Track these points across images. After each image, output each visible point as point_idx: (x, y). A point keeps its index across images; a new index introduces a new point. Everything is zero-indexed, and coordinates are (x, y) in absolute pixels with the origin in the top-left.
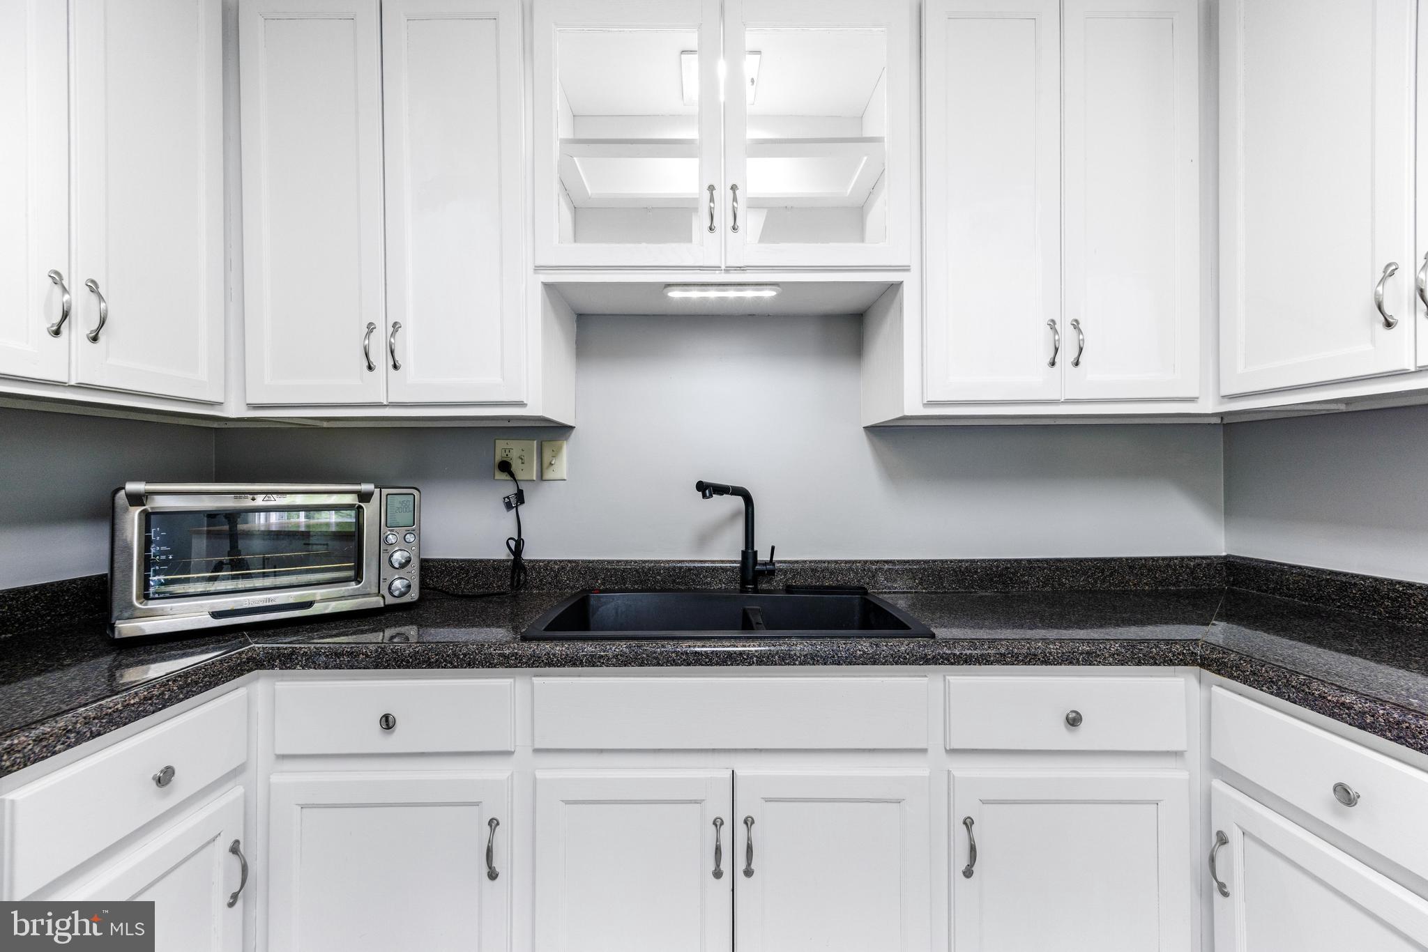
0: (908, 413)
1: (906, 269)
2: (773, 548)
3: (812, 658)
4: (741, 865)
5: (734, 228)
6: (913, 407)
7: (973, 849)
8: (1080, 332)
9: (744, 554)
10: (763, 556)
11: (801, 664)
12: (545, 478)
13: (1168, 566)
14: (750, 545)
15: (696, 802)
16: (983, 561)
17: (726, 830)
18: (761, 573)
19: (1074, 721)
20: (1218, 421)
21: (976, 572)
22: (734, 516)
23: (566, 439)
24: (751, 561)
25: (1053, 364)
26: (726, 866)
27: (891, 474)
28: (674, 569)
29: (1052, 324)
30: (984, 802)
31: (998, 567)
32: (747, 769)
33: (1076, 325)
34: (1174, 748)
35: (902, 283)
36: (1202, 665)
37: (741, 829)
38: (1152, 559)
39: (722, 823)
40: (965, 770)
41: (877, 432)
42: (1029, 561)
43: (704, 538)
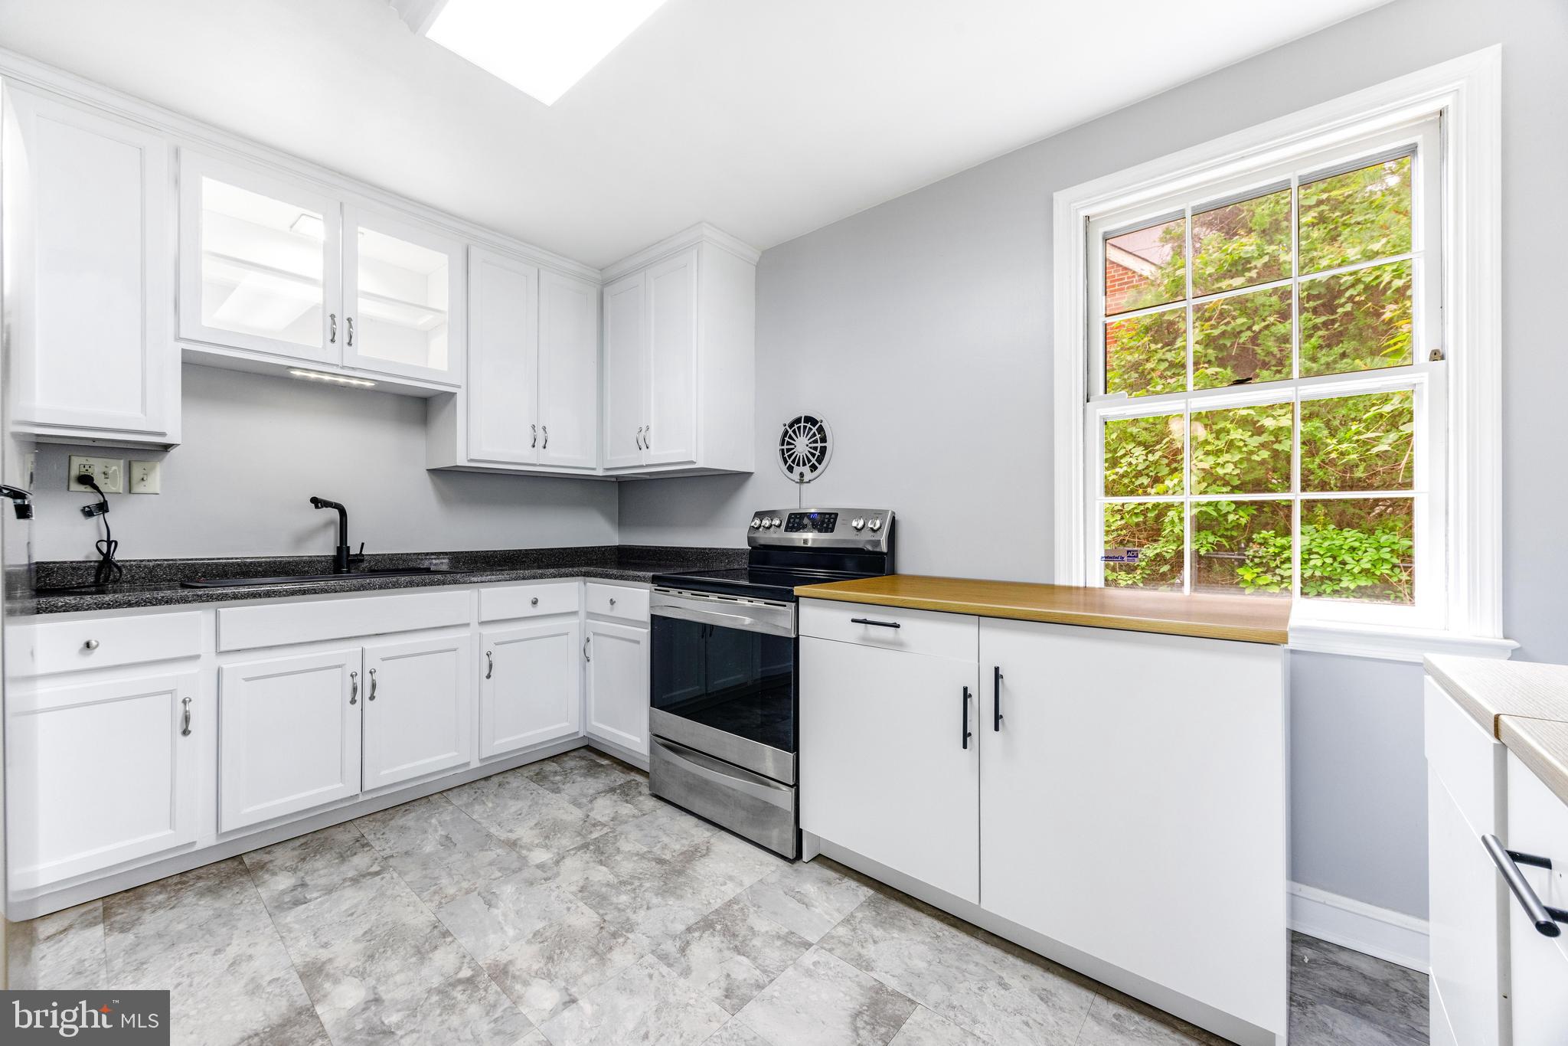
0: (459, 464)
1: (459, 387)
2: (363, 544)
3: (411, 584)
4: (367, 694)
5: (350, 344)
6: (461, 461)
7: (491, 666)
8: (546, 433)
9: (339, 549)
10: (354, 550)
11: (404, 587)
12: (132, 492)
13: (593, 550)
14: (344, 542)
15: (339, 666)
16: (501, 551)
17: (358, 680)
18: (353, 561)
19: (535, 602)
20: (614, 479)
21: (497, 557)
22: (328, 524)
23: (160, 461)
24: (345, 553)
25: (534, 446)
26: (358, 697)
27: (445, 500)
28: (275, 562)
29: (534, 427)
30: (496, 644)
31: (509, 554)
32: (369, 645)
33: (544, 428)
34: (574, 610)
35: (456, 393)
36: (584, 576)
37: (367, 676)
38: (586, 547)
39: (356, 675)
40: (488, 631)
41: (434, 472)
42: (526, 550)
43: (301, 539)
